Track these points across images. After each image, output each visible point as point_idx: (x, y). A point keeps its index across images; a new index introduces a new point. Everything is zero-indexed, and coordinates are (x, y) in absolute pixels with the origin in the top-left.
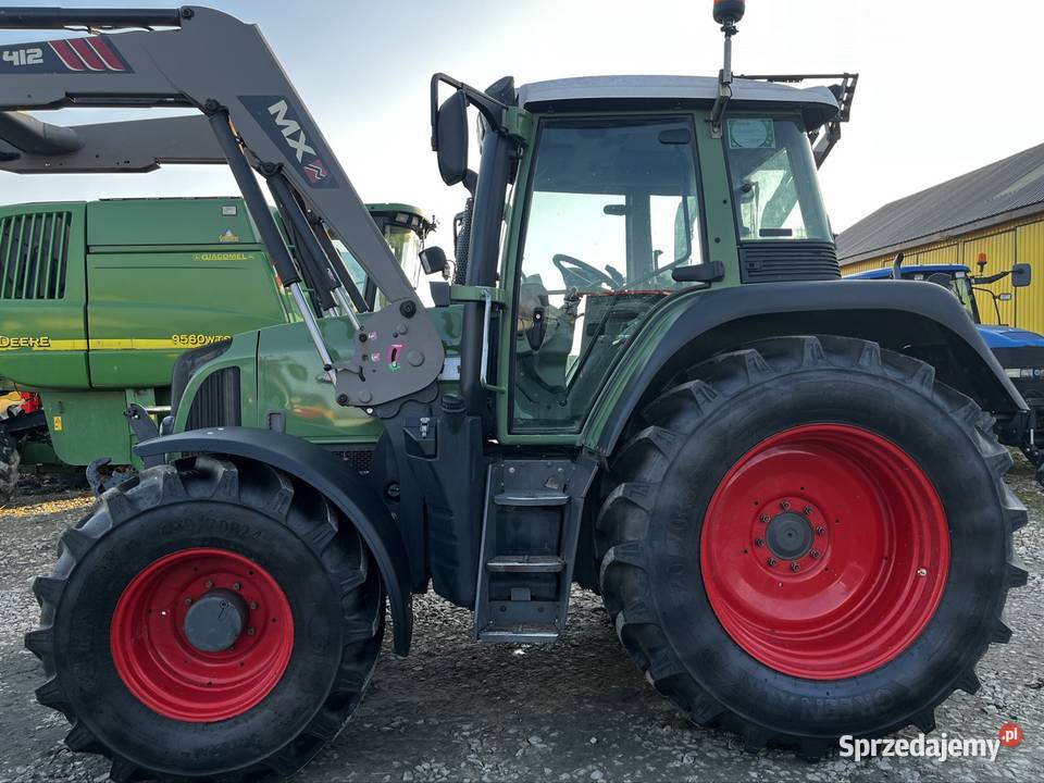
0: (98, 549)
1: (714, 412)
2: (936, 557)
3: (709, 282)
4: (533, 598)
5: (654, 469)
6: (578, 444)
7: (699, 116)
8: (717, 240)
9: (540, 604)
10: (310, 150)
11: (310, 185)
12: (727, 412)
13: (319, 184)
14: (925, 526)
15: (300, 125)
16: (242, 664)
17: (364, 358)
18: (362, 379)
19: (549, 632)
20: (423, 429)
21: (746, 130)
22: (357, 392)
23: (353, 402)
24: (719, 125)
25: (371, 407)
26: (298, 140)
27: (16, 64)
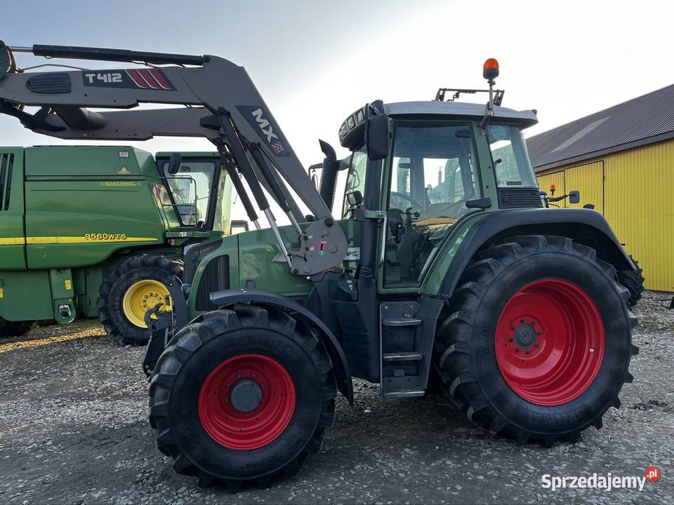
0: (194, 357)
1: (501, 273)
2: (598, 343)
3: (484, 208)
4: (406, 375)
5: (472, 304)
6: (419, 293)
7: (474, 124)
8: (487, 187)
9: (409, 377)
10: (275, 136)
11: (275, 155)
12: (506, 274)
13: (279, 155)
14: (592, 328)
15: (269, 123)
16: (258, 419)
17: (307, 249)
18: (306, 261)
19: (418, 391)
20: (350, 286)
21: (497, 132)
22: (303, 268)
23: (301, 273)
24: (484, 129)
25: (310, 276)
26: (268, 130)
27: (106, 81)
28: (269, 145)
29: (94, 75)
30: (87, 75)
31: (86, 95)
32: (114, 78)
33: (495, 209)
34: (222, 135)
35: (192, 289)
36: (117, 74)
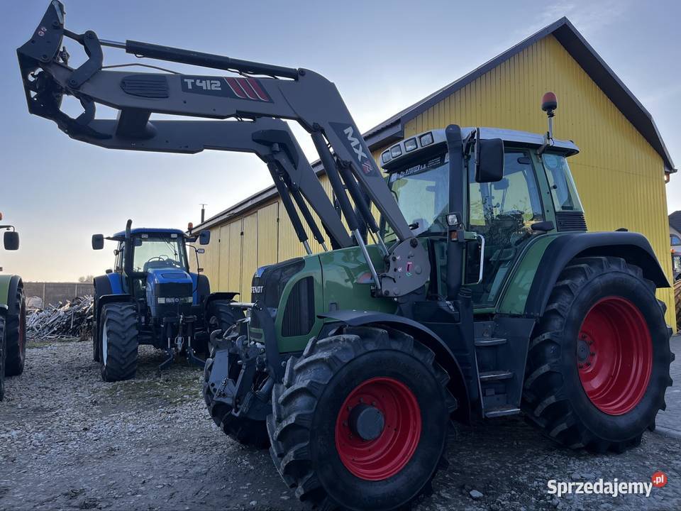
3: (547, 231)
4: (496, 393)
6: (494, 312)
7: (532, 152)
8: (548, 212)
9: (500, 396)
10: (365, 156)
11: (366, 175)
13: (369, 174)
15: (359, 140)
17: (395, 270)
18: (395, 282)
19: (513, 409)
20: (451, 307)
21: (550, 159)
22: (392, 289)
23: (391, 294)
24: (541, 157)
25: (397, 297)
26: (358, 149)
27: (204, 88)
28: (360, 164)
29: (193, 81)
30: (185, 80)
31: (185, 102)
32: (213, 85)
33: (554, 231)
34: (275, 152)
35: (278, 313)
36: (216, 82)
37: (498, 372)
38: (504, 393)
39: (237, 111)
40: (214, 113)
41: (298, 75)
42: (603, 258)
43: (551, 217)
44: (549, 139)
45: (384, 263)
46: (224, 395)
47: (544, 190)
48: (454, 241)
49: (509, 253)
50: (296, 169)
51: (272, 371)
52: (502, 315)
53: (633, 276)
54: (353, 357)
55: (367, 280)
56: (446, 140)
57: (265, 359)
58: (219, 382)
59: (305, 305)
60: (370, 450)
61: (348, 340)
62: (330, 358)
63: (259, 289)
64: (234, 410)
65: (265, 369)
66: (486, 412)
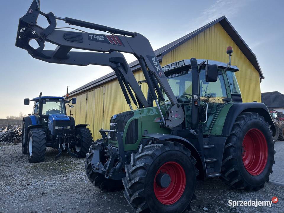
3: (228, 102)
4: (210, 167)
7: (222, 70)
8: (229, 94)
10: (160, 69)
11: (160, 77)
15: (158, 63)
17: (171, 117)
18: (171, 122)
19: (218, 174)
20: (195, 132)
21: (229, 73)
22: (170, 124)
23: (170, 127)
24: (226, 72)
25: (172, 128)
26: (157, 67)
27: (97, 39)
28: (158, 73)
29: (93, 36)
30: (90, 35)
31: (90, 45)
32: (101, 38)
33: (231, 102)
34: (118, 66)
35: (124, 134)
36: (102, 37)
37: (211, 159)
38: (213, 167)
39: (110, 49)
40: (100, 50)
41: (134, 35)
42: (251, 113)
43: (230, 96)
44: (229, 65)
45: (167, 114)
46: (98, 169)
47: (227, 85)
48: (196, 105)
49: (214, 110)
50: (127, 74)
51: (121, 159)
52: (212, 135)
53: (261, 120)
54: (161, 153)
55: (159, 121)
56: (190, 64)
57: (118, 154)
58: (96, 164)
59: (134, 131)
60: (164, 192)
61: (159, 146)
62: (152, 154)
63: (115, 124)
64: (106, 176)
65: (118, 158)
66: (208, 175)
